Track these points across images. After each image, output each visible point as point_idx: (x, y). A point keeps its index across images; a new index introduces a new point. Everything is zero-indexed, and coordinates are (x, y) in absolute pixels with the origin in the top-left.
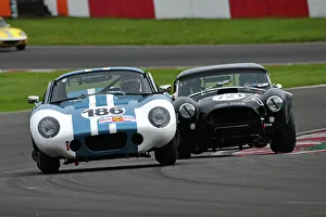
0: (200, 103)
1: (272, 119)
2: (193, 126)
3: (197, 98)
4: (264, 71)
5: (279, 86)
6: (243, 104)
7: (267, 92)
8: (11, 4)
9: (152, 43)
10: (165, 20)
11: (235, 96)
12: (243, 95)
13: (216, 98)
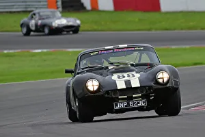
8: (57, 2)
9: (156, 29)
10: (167, 13)
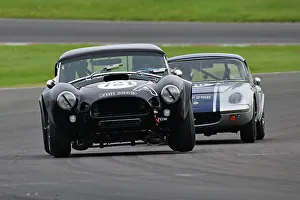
0: (82, 91)
1: (167, 113)
2: (73, 119)
3: (79, 85)
4: (161, 54)
5: (179, 72)
6: (133, 93)
7: (164, 79)
11: (124, 84)
12: (134, 83)
13: (102, 86)
